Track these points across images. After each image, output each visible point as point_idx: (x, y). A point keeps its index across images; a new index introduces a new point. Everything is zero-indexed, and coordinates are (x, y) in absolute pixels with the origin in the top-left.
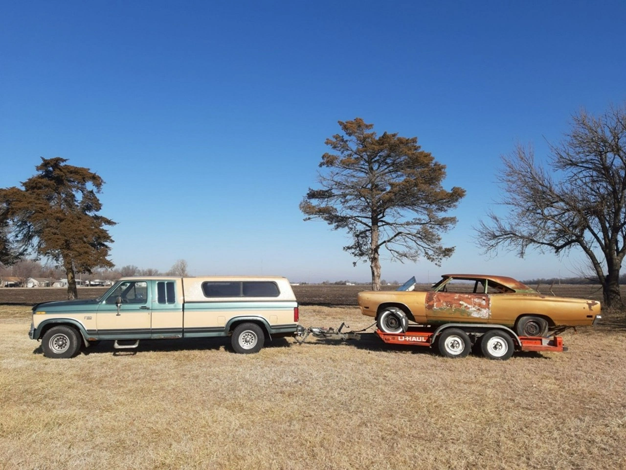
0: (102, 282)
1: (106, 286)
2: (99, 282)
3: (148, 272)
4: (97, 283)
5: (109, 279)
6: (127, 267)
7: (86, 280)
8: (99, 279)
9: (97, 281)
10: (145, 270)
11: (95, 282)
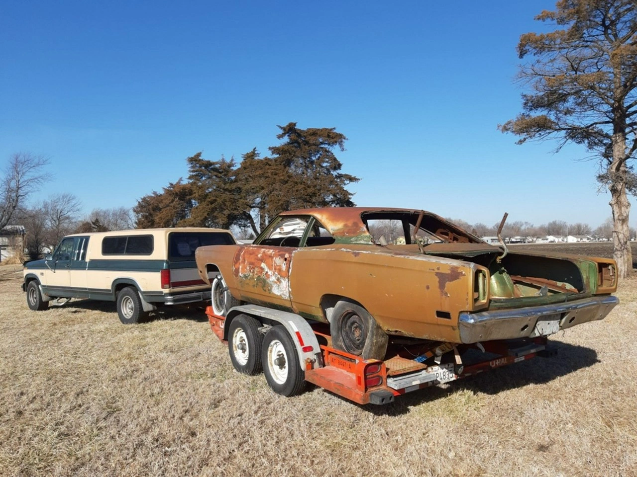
0: (524, 239)
1: (528, 242)
2: (521, 239)
3: (576, 227)
4: (518, 240)
5: (529, 235)
6: (553, 222)
7: (506, 237)
8: (520, 236)
9: (518, 238)
10: (573, 225)
11: (516, 239)
